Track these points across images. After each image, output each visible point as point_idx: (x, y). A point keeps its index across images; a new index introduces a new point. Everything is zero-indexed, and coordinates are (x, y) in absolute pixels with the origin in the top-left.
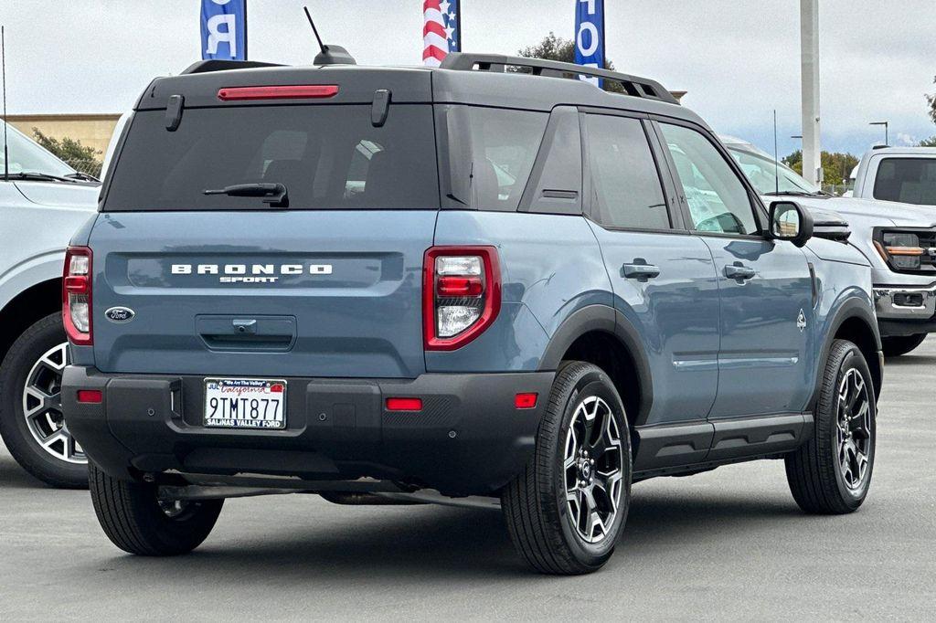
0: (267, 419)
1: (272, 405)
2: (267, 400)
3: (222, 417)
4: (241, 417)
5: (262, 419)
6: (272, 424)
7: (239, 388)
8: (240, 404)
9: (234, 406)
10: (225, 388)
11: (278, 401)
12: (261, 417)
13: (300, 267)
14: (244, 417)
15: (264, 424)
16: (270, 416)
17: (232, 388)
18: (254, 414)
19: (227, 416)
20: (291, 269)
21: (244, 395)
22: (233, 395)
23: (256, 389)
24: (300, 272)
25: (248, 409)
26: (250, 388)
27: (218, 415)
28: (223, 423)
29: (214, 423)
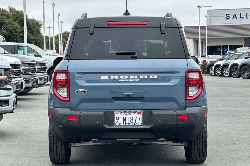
0: (136, 123)
1: (138, 119)
2: (136, 117)
3: (120, 123)
4: (127, 122)
5: (135, 123)
6: (138, 124)
7: (126, 114)
8: (127, 118)
9: (125, 119)
10: (121, 114)
11: (140, 117)
12: (134, 122)
13: (147, 76)
14: (128, 123)
15: (135, 124)
16: (137, 122)
17: (124, 114)
18: (132, 121)
19: (122, 122)
20: (143, 77)
21: (128, 116)
22: (124, 116)
23: (132, 114)
24: (147, 78)
25: (130, 120)
26: (130, 114)
27: (119, 122)
28: (121, 124)
29: (118, 125)
